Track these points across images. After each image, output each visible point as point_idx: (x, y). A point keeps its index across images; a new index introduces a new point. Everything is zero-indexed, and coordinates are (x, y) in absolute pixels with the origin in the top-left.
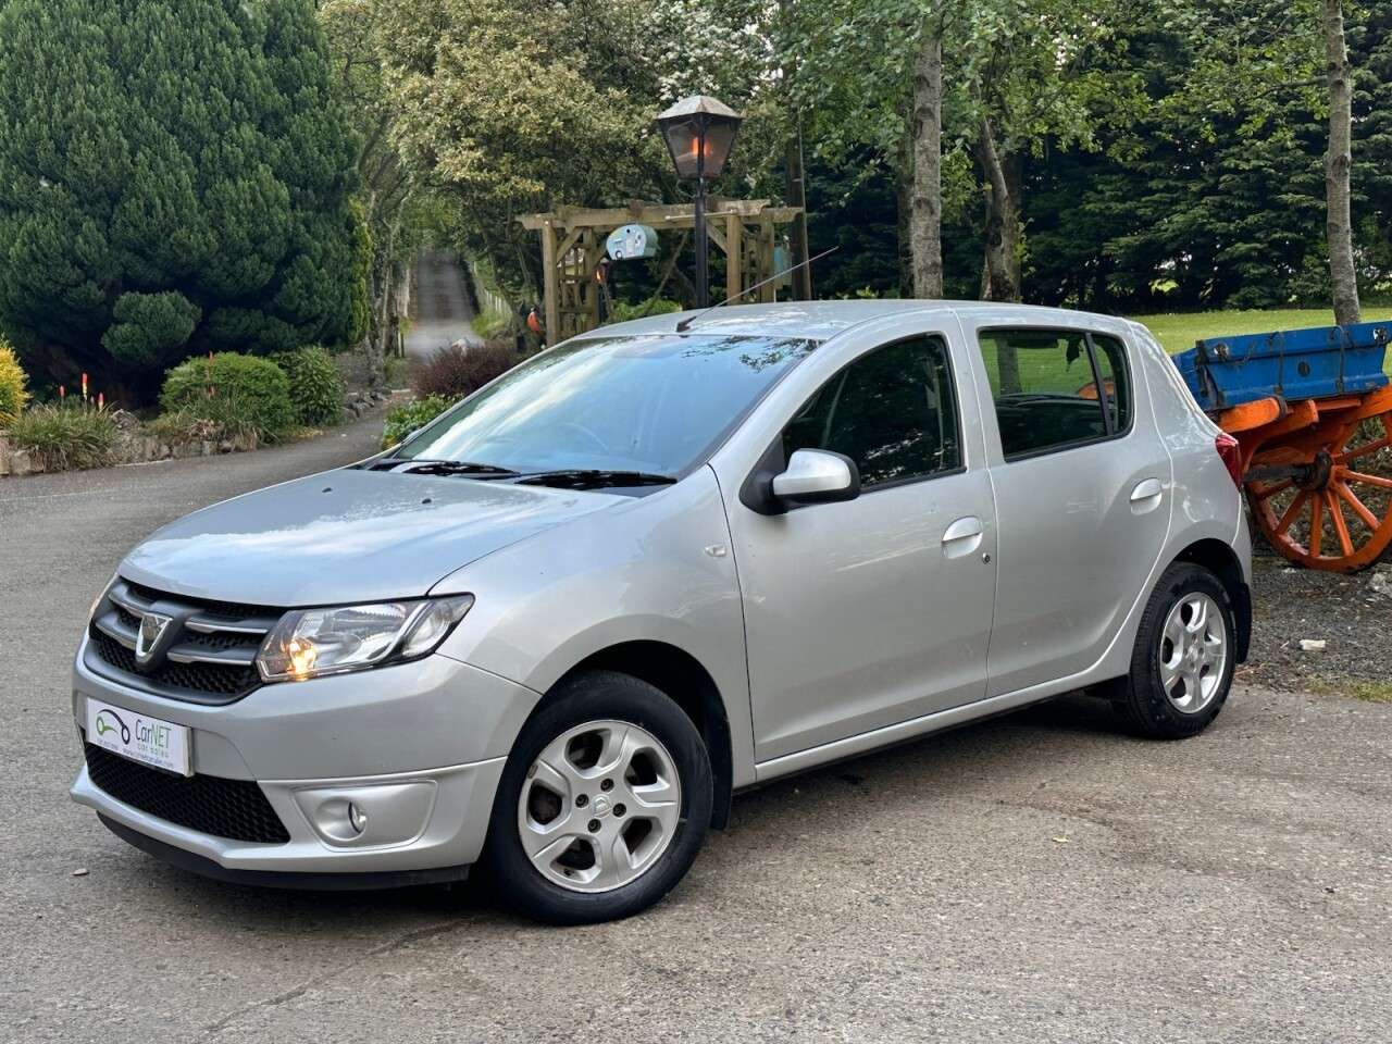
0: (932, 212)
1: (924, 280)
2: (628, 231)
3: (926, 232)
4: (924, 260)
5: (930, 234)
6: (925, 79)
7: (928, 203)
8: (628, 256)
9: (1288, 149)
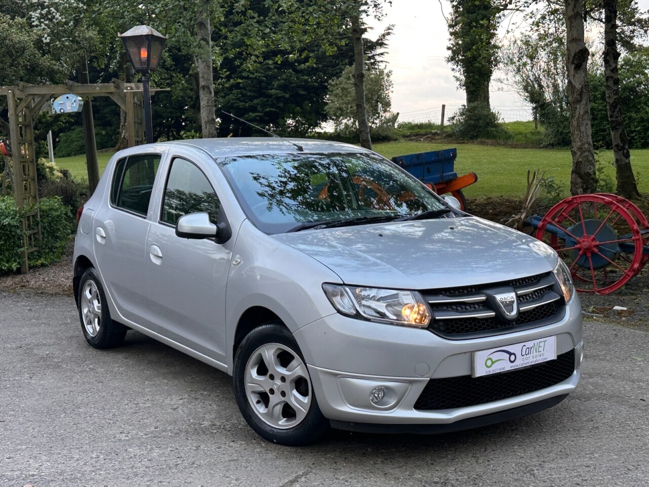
0: (211, 93)
1: (208, 127)
2: (67, 98)
3: (208, 103)
4: (208, 117)
5: (210, 104)
6: (203, 24)
7: (209, 88)
8: (68, 111)
9: (271, 69)
